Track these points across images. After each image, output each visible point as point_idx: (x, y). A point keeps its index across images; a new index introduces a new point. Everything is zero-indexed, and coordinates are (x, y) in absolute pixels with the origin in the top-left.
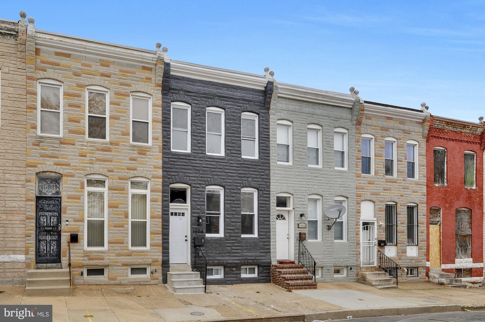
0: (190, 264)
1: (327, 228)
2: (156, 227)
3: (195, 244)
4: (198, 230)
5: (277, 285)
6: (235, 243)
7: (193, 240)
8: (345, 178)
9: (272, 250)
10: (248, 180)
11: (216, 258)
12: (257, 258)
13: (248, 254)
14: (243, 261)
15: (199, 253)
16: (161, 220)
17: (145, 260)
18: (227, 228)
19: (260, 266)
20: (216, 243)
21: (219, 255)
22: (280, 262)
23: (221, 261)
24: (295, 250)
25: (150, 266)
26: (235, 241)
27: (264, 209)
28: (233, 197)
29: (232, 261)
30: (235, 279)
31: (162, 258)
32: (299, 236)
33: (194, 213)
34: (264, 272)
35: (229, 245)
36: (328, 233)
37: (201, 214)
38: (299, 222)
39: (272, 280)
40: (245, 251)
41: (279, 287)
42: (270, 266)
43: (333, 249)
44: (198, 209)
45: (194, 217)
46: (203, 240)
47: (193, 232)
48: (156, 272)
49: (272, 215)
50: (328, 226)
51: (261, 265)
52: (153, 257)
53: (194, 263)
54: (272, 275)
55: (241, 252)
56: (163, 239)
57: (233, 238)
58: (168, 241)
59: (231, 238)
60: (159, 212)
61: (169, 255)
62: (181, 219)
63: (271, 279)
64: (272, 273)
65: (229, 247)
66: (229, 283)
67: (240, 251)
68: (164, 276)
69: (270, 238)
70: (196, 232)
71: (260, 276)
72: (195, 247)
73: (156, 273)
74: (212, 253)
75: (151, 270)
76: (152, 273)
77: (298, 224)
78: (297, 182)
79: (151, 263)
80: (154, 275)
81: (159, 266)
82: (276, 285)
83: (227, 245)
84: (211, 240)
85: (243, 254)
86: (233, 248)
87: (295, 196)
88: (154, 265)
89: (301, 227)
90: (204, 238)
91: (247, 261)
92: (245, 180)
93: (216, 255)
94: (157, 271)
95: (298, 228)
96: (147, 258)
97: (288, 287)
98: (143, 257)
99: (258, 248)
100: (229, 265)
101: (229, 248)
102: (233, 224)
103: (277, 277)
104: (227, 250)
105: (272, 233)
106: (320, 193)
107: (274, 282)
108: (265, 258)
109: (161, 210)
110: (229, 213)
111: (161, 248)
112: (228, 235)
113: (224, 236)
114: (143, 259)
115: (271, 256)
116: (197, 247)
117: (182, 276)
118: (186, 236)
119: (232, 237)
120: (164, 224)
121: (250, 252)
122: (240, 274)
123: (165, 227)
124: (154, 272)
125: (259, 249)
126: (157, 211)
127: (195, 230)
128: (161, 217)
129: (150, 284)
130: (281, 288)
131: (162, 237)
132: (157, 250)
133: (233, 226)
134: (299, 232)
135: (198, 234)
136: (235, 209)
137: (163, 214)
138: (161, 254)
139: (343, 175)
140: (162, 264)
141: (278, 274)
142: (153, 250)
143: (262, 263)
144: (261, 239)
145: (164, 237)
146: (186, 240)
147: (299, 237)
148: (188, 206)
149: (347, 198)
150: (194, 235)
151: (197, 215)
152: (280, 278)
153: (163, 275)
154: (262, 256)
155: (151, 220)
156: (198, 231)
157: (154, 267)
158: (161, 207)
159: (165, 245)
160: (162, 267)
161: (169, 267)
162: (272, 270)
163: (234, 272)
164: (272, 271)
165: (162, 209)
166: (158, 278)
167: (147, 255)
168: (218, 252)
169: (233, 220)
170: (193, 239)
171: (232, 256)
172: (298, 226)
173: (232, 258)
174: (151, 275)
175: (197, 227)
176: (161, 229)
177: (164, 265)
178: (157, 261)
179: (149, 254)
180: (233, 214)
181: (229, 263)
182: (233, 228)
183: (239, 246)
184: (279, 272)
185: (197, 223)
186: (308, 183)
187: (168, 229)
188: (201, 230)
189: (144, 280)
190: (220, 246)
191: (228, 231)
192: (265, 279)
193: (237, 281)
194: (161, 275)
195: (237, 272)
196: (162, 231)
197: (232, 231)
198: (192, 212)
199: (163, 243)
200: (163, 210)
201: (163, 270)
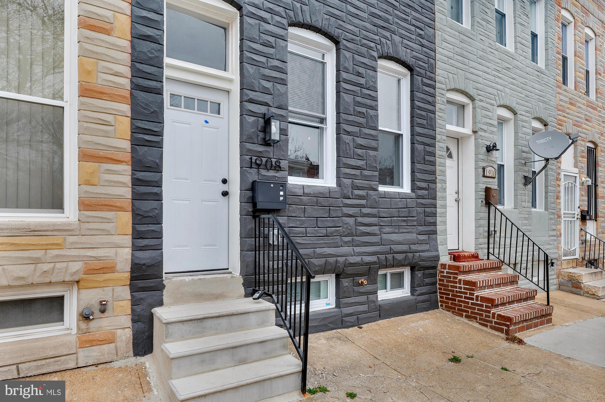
0: (237, 272)
1: (523, 181)
2: (106, 132)
3: (254, 204)
4: (264, 160)
5: (462, 316)
6: (363, 206)
7: (249, 193)
8: (544, 85)
9: (439, 228)
10: (392, 40)
11: (318, 250)
12: (414, 247)
13: (394, 237)
14: (382, 257)
15: (267, 237)
16: (126, 108)
17: (46, 267)
18: (345, 162)
19: (417, 268)
20: (317, 203)
21: (327, 240)
22: (454, 255)
23: (332, 260)
24: (477, 227)
25: (79, 289)
26: (363, 202)
27: (425, 122)
28: (359, 74)
29: (358, 259)
30: (364, 308)
31: (130, 257)
32: (486, 196)
33: (251, 101)
34: (425, 283)
35: (351, 211)
36: (524, 192)
37: (274, 110)
38: (484, 164)
39: (441, 301)
40: (387, 229)
41: (470, 323)
42: (435, 268)
43: (530, 225)
44: (266, 91)
45: (252, 114)
46: (282, 193)
47: (249, 165)
48: (103, 311)
49: (439, 141)
50: (525, 177)
51: (420, 265)
52: (90, 253)
53: (251, 270)
54: (440, 289)
55: (378, 232)
56: (136, 182)
57: (361, 192)
58: (156, 190)
59: (357, 192)
60: (117, 74)
61: (161, 244)
62: (206, 122)
63: (439, 299)
64: (440, 285)
65: (350, 216)
66: (350, 322)
67: (375, 229)
68: (140, 325)
69: (435, 198)
70: (259, 165)
71: (417, 293)
72: (254, 217)
73: (106, 314)
74: (306, 235)
75: (83, 305)
76: (86, 317)
77: (484, 169)
78: (480, 73)
79: (82, 279)
80: (93, 325)
81: (118, 289)
82: (457, 318)
83: (346, 210)
84: (305, 194)
85: (385, 236)
86: (360, 219)
87: (478, 103)
88: (94, 285)
89: (488, 175)
90: (283, 185)
91: (393, 257)
92: (386, 38)
93: (318, 240)
94: (109, 307)
95: (484, 176)
96: (58, 256)
97: (505, 328)
98: (39, 254)
99: (414, 221)
100: (350, 270)
101: (351, 221)
102: (359, 151)
103: (461, 297)
104: (345, 226)
105: (439, 185)
106: (514, 105)
107: (448, 309)
108: (426, 247)
109: (127, 71)
110: (351, 118)
111: (127, 218)
112: (348, 182)
113: (339, 184)
114: (37, 261)
115: (439, 242)
116: (263, 216)
117: (209, 323)
118: (225, 181)
119: (359, 188)
120: (140, 124)
121: (397, 231)
122: (376, 293)
123: (147, 137)
124: (97, 313)
125: (415, 223)
126: (112, 69)
127: (254, 158)
128: (128, 96)
129: (72, 365)
130: (477, 325)
131: (133, 174)
132: (111, 225)
133: (360, 157)
134: (484, 186)
135: (263, 172)
136: (364, 110)
137: (135, 87)
138: (128, 240)
139: (542, 78)
140: (133, 279)
141: (465, 289)
142: (92, 226)
143: (423, 260)
144: (418, 197)
145: (141, 175)
146: (225, 194)
147: (484, 197)
148: (230, 81)
149: (545, 125)
150: (253, 175)
151: (263, 109)
152: (473, 299)
153: (134, 321)
154: (420, 243)
155: (81, 104)
156: (264, 162)
157: (93, 292)
158: (127, 58)
159: (147, 206)
160: (134, 289)
161: (161, 287)
162: (442, 276)
163: (362, 289)
164: (440, 280)
165: (133, 67)
166: (114, 334)
167: (58, 246)
168: (324, 231)
169: (360, 141)
170: (249, 186)
171: (358, 243)
172: (484, 171)
173: (358, 249)
174: (83, 325)
175: (261, 149)
176: (127, 145)
177: (141, 283)
178: (110, 269)
179: (71, 239)
180: (359, 125)
181: (351, 263)
182: (360, 163)
183: (374, 216)
184: (467, 283)
185: (261, 135)
186: (497, 80)
187: (159, 145)
188: (274, 160)
189: (44, 355)
190: (327, 215)
191: (348, 171)
192: (427, 301)
193: (369, 314)
194: (127, 321)
195: (370, 288)
196: (133, 150)
197: (357, 172)
198: (245, 98)
199: (136, 197)
200: (136, 73)
201: (135, 302)
